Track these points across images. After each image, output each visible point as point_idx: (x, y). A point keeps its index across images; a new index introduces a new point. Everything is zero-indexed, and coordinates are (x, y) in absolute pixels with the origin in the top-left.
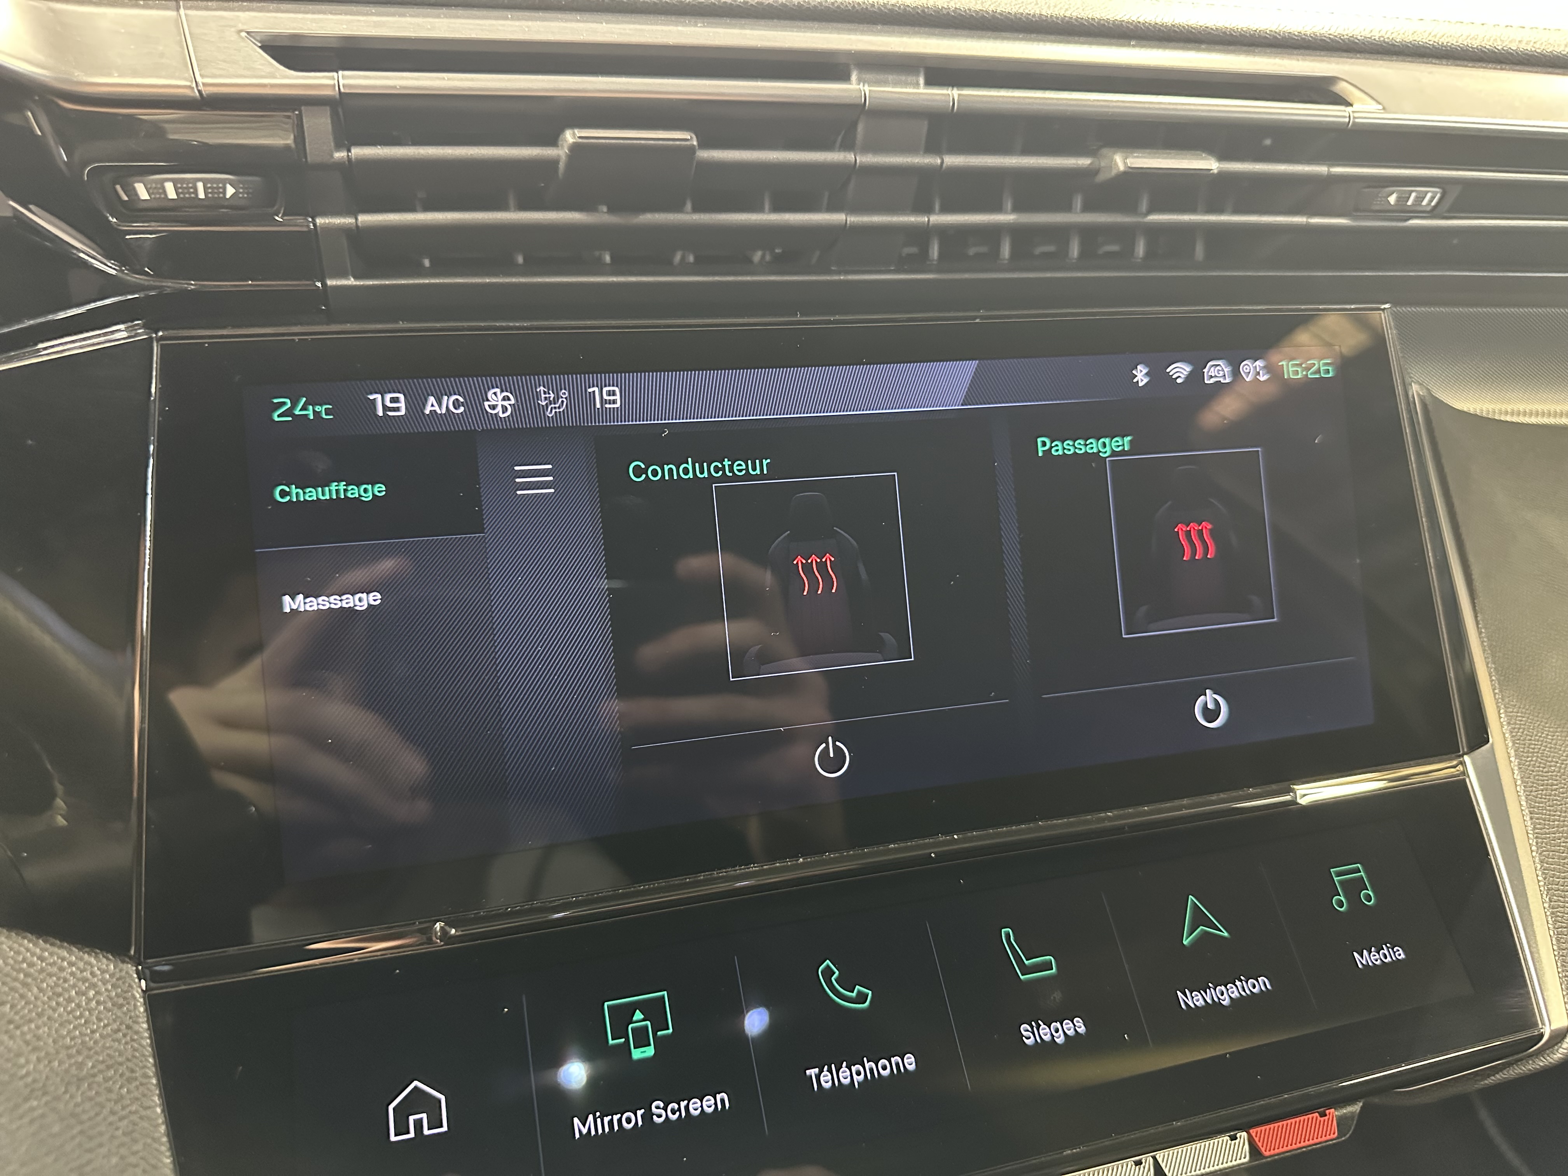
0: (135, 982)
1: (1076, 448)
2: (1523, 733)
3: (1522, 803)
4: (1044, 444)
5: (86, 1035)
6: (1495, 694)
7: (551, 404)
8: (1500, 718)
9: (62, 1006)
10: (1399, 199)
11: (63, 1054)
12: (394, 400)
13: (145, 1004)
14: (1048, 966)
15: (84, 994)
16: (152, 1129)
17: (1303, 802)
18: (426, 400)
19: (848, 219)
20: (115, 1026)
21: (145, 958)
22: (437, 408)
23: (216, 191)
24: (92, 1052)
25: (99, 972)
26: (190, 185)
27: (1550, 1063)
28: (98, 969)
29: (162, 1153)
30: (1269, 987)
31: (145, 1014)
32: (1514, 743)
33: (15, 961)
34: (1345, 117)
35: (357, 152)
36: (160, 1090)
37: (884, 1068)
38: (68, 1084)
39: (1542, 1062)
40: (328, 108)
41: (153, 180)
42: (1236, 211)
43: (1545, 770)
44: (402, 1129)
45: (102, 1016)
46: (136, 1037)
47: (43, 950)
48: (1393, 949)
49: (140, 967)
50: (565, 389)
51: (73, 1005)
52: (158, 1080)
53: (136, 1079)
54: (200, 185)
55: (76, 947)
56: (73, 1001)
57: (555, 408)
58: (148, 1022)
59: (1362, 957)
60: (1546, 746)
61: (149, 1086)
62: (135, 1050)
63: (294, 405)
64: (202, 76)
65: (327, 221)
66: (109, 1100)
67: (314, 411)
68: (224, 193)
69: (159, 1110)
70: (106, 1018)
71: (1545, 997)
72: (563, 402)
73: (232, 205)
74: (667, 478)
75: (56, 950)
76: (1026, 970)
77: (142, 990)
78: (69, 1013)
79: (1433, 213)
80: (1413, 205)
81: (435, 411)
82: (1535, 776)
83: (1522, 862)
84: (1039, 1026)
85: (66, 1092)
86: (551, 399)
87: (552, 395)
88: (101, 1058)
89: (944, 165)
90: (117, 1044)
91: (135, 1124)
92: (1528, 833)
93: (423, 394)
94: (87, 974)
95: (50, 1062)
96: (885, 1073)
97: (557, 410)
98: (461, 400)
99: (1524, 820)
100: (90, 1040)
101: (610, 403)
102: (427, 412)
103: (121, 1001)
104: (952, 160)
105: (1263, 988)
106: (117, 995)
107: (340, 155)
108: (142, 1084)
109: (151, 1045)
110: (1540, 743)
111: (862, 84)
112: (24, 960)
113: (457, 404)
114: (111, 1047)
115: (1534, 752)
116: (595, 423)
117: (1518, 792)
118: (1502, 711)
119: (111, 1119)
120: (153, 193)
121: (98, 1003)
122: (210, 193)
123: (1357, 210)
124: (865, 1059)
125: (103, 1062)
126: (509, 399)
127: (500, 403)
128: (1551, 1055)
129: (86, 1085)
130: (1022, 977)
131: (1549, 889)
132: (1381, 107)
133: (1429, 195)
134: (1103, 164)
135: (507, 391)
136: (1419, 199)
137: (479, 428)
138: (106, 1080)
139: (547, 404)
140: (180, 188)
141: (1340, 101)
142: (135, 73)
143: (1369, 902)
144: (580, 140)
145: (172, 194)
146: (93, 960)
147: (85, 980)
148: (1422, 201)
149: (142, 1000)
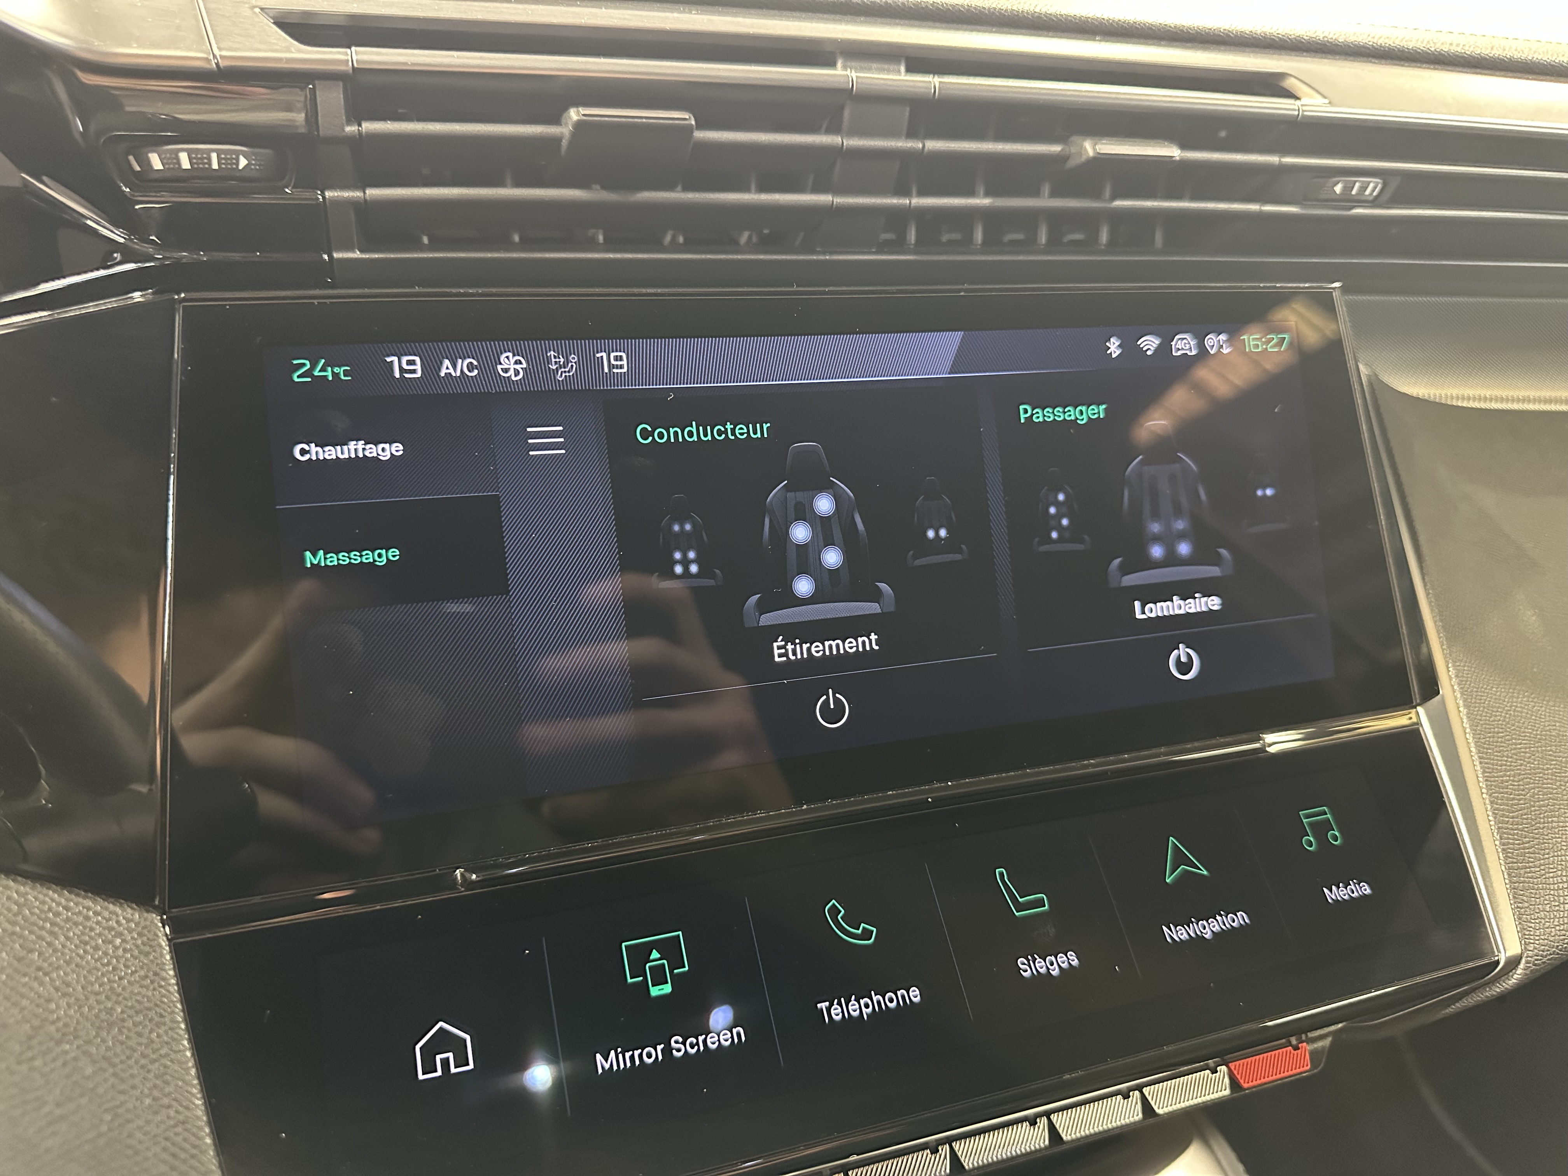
0: (160, 931)
1: (1055, 415)
2: (1470, 685)
3: (1472, 749)
4: (1026, 411)
5: (115, 981)
6: (1443, 650)
7: (561, 368)
8: (1449, 671)
9: (89, 953)
10: (1345, 189)
11: (92, 1001)
12: (409, 363)
13: (171, 952)
14: (1040, 903)
15: (110, 942)
16: (183, 1072)
17: (1272, 750)
18: (441, 363)
19: (835, 200)
20: (142, 973)
21: (170, 907)
22: (451, 371)
23: (229, 162)
24: (120, 998)
25: (124, 922)
26: (205, 156)
27: (1506, 988)
28: (123, 918)
29: (193, 1095)
30: (1247, 921)
31: (171, 962)
32: (1462, 694)
33: (42, 911)
34: (1295, 110)
35: (368, 126)
36: (189, 1035)
37: (891, 1001)
38: (100, 1028)
39: (1498, 989)
40: (341, 84)
41: (168, 150)
42: (1194, 198)
43: (1492, 719)
44: (429, 1068)
45: (130, 964)
46: (163, 984)
47: (67, 900)
48: (1359, 885)
49: (165, 917)
50: (574, 354)
51: (100, 953)
52: (186, 1025)
53: (164, 1024)
54: (214, 156)
55: (101, 898)
56: (99, 949)
57: (565, 372)
58: (174, 969)
59: (1331, 892)
60: (1491, 698)
61: (178, 1031)
62: (164, 996)
63: (313, 366)
64: (220, 49)
65: (336, 194)
66: (140, 1044)
67: (333, 371)
68: (237, 164)
69: (188, 1054)
70: (133, 965)
71: (1500, 927)
72: (572, 366)
73: (243, 178)
74: (672, 440)
75: (81, 900)
76: (1020, 907)
77: (168, 939)
78: (96, 961)
79: (1374, 203)
80: (1357, 194)
81: (450, 373)
82: (1482, 724)
83: (1474, 804)
84: (1034, 960)
85: (97, 1035)
86: (561, 363)
87: (562, 360)
88: (130, 1004)
89: (926, 147)
90: (145, 990)
91: (165, 1067)
92: (1478, 777)
93: (439, 358)
94: (112, 923)
95: (80, 1007)
96: (892, 1005)
97: (567, 374)
98: (475, 363)
99: (1474, 765)
100: (119, 986)
101: (617, 368)
102: (442, 374)
103: (147, 949)
104: (934, 145)
105: (1242, 922)
106: (143, 944)
107: (351, 129)
108: (171, 1029)
109: (179, 992)
110: (1486, 694)
111: (849, 70)
112: (50, 909)
113: (471, 367)
114: (139, 993)
115: (1480, 703)
116: (603, 387)
117: (1467, 739)
118: (1450, 665)
119: (143, 1061)
120: (167, 164)
121: (125, 950)
122: (224, 164)
123: (1305, 200)
124: (873, 992)
125: (132, 1007)
126: (521, 363)
127: (512, 367)
128: (1507, 981)
129: (116, 1030)
130: (1017, 914)
131: (1499, 828)
132: (1327, 101)
133: (1371, 185)
134: (1073, 150)
135: (519, 355)
136: (1364, 188)
137: (492, 390)
138: (135, 1024)
139: (557, 368)
140: (195, 158)
141: (1289, 95)
142: (154, 45)
143: (1336, 841)
144: (585, 118)
145: (186, 164)
146: (118, 910)
147: (111, 929)
148: (1365, 191)
149: (167, 948)
